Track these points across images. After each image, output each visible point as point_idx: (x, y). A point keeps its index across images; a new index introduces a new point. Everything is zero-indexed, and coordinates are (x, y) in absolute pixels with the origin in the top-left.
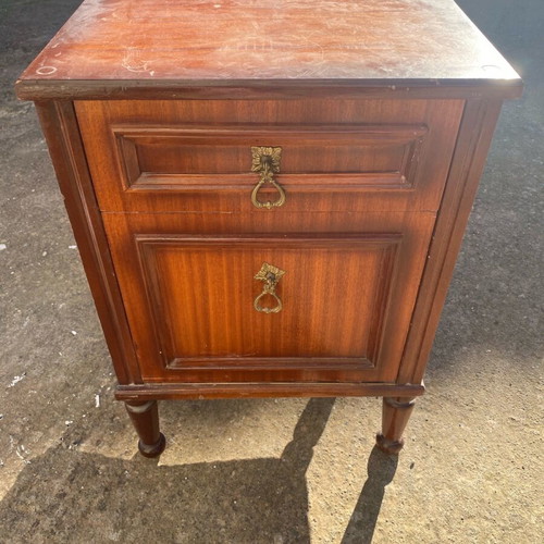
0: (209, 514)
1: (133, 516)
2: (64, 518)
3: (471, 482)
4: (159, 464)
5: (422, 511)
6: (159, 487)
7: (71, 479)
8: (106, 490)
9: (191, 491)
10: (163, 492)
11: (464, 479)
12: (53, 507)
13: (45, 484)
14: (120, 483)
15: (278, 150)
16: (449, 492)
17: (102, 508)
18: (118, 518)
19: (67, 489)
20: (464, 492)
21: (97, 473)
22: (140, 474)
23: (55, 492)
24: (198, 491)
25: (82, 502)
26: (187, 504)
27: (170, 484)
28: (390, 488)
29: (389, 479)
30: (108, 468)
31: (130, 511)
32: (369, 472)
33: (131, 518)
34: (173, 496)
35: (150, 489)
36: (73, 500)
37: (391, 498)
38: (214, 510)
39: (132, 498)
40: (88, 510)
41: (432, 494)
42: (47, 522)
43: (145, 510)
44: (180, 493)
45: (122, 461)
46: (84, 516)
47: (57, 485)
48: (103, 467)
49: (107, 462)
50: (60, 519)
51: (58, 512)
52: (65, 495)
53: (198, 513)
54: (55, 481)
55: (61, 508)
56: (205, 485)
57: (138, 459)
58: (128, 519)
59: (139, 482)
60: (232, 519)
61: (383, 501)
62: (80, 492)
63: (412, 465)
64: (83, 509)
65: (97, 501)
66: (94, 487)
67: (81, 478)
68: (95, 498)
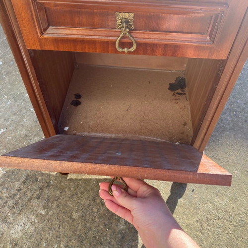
0: (89, 205)
1: (53, 203)
2: (20, 201)
3: (222, 202)
4: (68, 178)
5: (195, 214)
6: (67, 190)
7: (24, 182)
8: (41, 189)
9: (82, 193)
10: (68, 193)
11: (218, 199)
12: (14, 195)
13: (12, 184)
14: (48, 186)
15: (132, 15)
16: (210, 205)
17: (38, 198)
18: (45, 203)
19: (22, 187)
20: (217, 206)
21: (36, 180)
22: (58, 183)
23: (16, 188)
24: (85, 194)
25: (29, 194)
26: (80, 199)
27: (72, 189)
28: (181, 201)
29: (181, 196)
30: (42, 179)
31: (51, 200)
32: (171, 192)
33: (52, 204)
34: (73, 195)
35: (62, 190)
36: (25, 193)
37: (181, 206)
38: (92, 204)
39: (53, 194)
40: (31, 198)
41: (201, 206)
42: (11, 202)
43: (59, 201)
44: (77, 194)
45: (50, 175)
46: (29, 201)
47: (17, 185)
48: (40, 178)
49: (42, 176)
50: (17, 201)
51: (17, 198)
52: (21, 190)
53: (84, 205)
54: (16, 183)
55: (18, 196)
56: (89, 191)
57: (58, 175)
58: (50, 204)
59: (57, 187)
60: (100, 209)
61: (177, 207)
62: (28, 189)
63: (193, 190)
64: (29, 197)
65: (36, 194)
66: (35, 187)
67: (29, 182)
68: (35, 192)
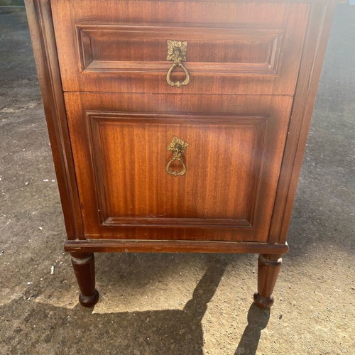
0: (128, 346)
1: (71, 347)
2: (18, 346)
3: (325, 330)
4: (93, 313)
5: (290, 348)
6: (92, 328)
7: (27, 320)
8: (52, 328)
9: (115, 331)
10: (94, 332)
11: (320, 327)
12: (11, 338)
13: (7, 323)
14: (63, 323)
15: (185, 43)
16: (309, 336)
17: (47, 340)
18: (58, 348)
19: (23, 327)
20: (320, 336)
21: (46, 316)
22: (79, 318)
23: (14, 328)
24: (121, 331)
25: (34, 336)
26: (112, 339)
27: (100, 326)
28: (264, 332)
29: (264, 326)
30: (55, 313)
31: (68, 344)
32: (248, 320)
33: (69, 348)
34: (102, 334)
35: (85, 328)
36: (27, 334)
37: (266, 339)
38: (132, 344)
39: (71, 334)
40: (37, 342)
41: (296, 336)
42: (5, 348)
43: (80, 343)
44: (107, 332)
45: (66, 309)
46: (33, 345)
47: (16, 324)
48: (51, 313)
49: (55, 310)
50: (15, 347)
51: (14, 342)
52: (21, 330)
53: (120, 346)
54: (14, 321)
55: (17, 339)
56: (126, 327)
57: (78, 308)
58: (66, 349)
59: (77, 324)
60: (145, 350)
61: (260, 340)
62: (32, 329)
63: (281, 317)
64: (33, 341)
65: (44, 335)
66: (43, 326)
67: (34, 320)
68: (43, 333)
